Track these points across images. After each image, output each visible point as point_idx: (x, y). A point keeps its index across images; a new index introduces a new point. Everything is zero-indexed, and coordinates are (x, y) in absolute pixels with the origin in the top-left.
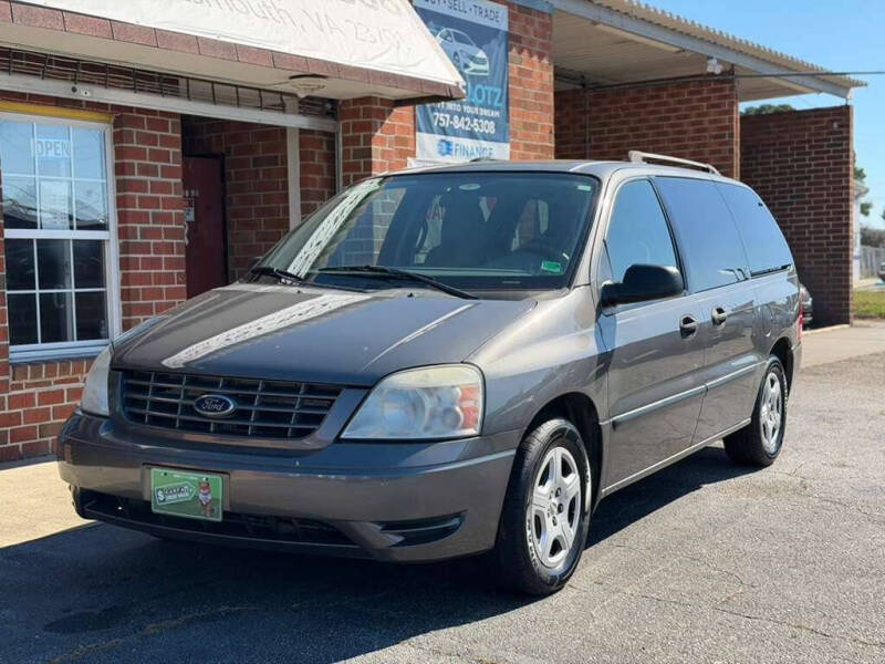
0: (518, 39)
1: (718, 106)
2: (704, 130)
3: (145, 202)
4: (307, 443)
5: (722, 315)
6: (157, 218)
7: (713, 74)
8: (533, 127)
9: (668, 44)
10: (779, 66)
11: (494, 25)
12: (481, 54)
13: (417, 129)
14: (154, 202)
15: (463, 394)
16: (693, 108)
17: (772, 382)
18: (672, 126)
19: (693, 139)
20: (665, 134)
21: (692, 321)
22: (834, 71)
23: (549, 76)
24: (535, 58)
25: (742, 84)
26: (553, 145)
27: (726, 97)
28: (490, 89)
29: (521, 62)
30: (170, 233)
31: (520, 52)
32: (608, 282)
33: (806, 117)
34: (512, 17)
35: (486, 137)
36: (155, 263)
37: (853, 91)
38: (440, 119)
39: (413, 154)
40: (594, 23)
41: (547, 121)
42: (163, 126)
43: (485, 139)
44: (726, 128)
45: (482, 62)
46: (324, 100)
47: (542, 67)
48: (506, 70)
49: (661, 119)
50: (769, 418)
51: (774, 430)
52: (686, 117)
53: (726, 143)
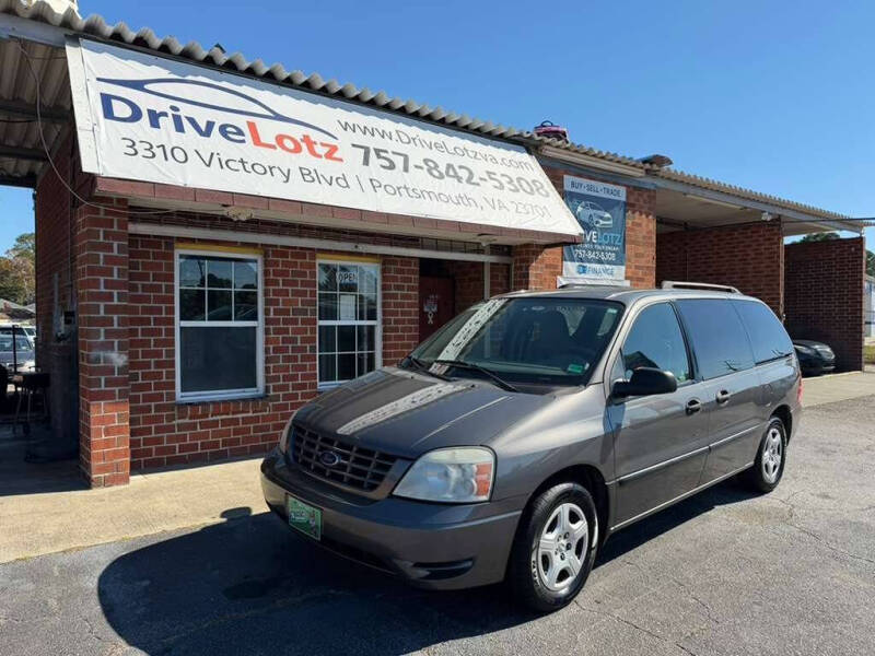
0: (633, 205)
1: (770, 240)
2: (761, 254)
3: (396, 305)
4: (372, 495)
5: (725, 396)
6: (403, 313)
7: (765, 221)
8: (642, 255)
9: (735, 205)
10: (814, 215)
11: (617, 198)
12: (607, 215)
13: (563, 259)
14: (402, 305)
15: (479, 470)
16: (754, 241)
17: (774, 435)
21: (696, 403)
22: (854, 217)
23: (652, 226)
24: (644, 216)
25: (785, 227)
27: (775, 234)
28: (612, 235)
29: (634, 218)
30: (410, 321)
31: (633, 213)
32: (621, 380)
34: (629, 194)
35: (609, 263)
36: (401, 338)
37: (865, 229)
38: (580, 252)
39: (561, 274)
40: (685, 194)
41: (650, 253)
42: (409, 264)
44: (775, 253)
45: (608, 219)
46: (503, 246)
47: (649, 221)
48: (624, 223)
50: (771, 459)
51: (775, 467)
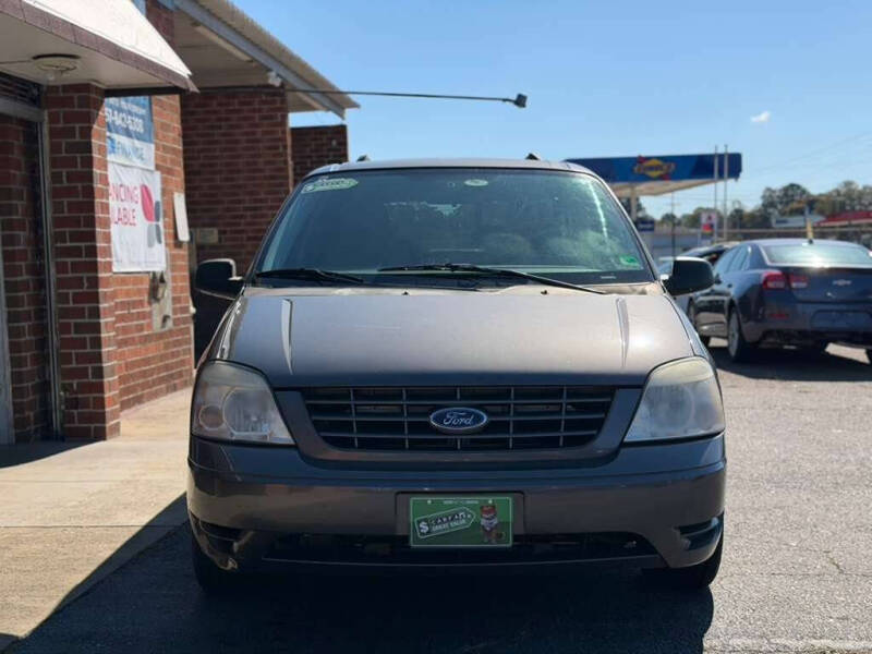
1: (271, 117)
2: (258, 141)
7: (273, 86)
8: (168, 128)
9: (244, 54)
16: (245, 119)
18: (224, 135)
19: (247, 149)
20: (216, 142)
25: (292, 97)
26: (181, 148)
27: (277, 109)
33: (321, 133)
35: (138, 136)
37: (348, 112)
41: (176, 122)
43: (138, 139)
44: (280, 140)
46: (31, 85)
49: (212, 127)
52: (238, 127)
53: (280, 155)
